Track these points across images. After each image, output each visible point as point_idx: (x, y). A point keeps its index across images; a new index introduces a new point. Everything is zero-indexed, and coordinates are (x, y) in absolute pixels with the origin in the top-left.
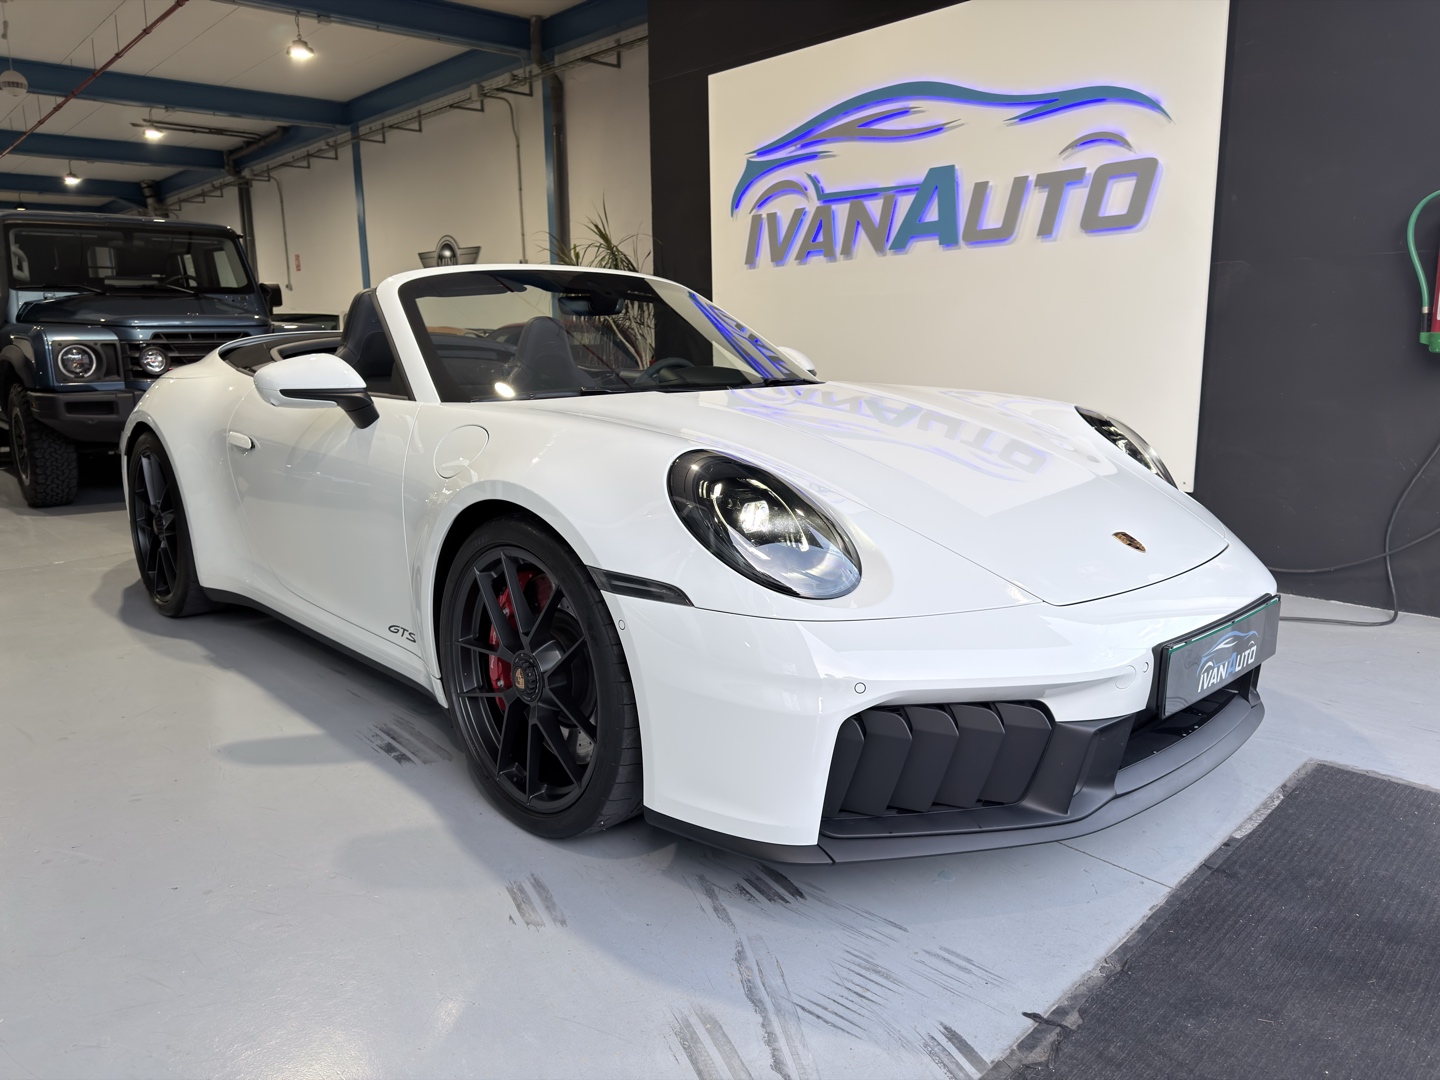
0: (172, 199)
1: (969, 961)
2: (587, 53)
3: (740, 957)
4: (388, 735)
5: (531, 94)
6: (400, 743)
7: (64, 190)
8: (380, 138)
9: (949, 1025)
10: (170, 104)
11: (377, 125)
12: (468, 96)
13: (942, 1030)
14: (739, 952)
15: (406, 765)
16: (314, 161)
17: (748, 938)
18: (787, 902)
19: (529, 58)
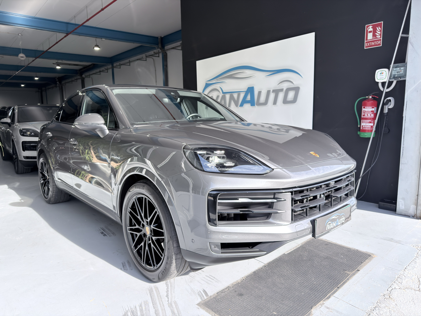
0: (63, 82)
1: (214, 278)
2: (173, 47)
4: (102, 229)
5: (159, 57)
6: (105, 232)
7: (34, 81)
8: (119, 67)
10: (62, 59)
11: (118, 64)
12: (142, 57)
13: (203, 290)
15: (105, 237)
16: (101, 73)
19: (158, 48)
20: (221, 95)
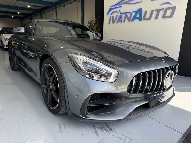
8: (59, 8)
12: (71, 2)
14: (99, 142)
20: (119, 14)
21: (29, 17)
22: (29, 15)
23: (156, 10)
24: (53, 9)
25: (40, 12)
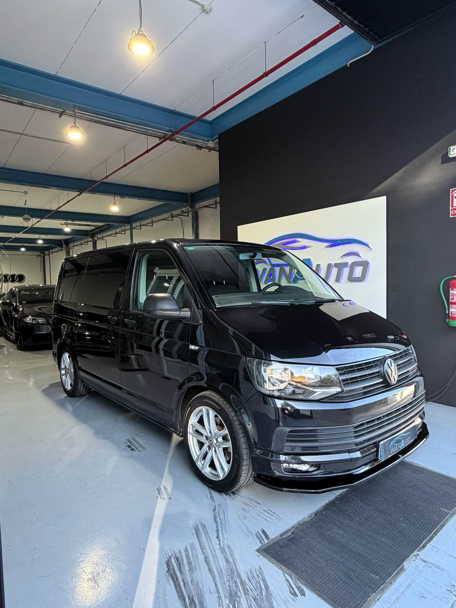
0: (71, 245)
1: (274, 513)
2: (206, 205)
3: (214, 510)
4: (129, 442)
5: (188, 216)
6: (132, 445)
7: (37, 243)
8: (139, 228)
9: (264, 529)
10: (73, 220)
11: (138, 224)
12: (167, 217)
13: (261, 530)
14: (214, 508)
15: (134, 452)
16: (117, 234)
17: (218, 505)
18: (230, 495)
19: (188, 206)
20: (268, 267)
21: (63, 247)
22: (63, 243)
23: (336, 265)
24: (125, 231)
25: (93, 238)
